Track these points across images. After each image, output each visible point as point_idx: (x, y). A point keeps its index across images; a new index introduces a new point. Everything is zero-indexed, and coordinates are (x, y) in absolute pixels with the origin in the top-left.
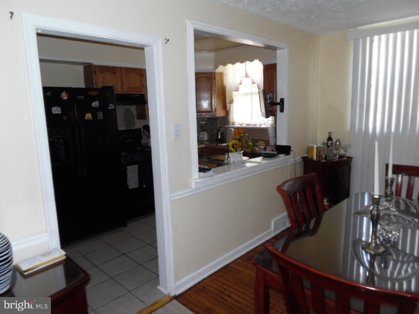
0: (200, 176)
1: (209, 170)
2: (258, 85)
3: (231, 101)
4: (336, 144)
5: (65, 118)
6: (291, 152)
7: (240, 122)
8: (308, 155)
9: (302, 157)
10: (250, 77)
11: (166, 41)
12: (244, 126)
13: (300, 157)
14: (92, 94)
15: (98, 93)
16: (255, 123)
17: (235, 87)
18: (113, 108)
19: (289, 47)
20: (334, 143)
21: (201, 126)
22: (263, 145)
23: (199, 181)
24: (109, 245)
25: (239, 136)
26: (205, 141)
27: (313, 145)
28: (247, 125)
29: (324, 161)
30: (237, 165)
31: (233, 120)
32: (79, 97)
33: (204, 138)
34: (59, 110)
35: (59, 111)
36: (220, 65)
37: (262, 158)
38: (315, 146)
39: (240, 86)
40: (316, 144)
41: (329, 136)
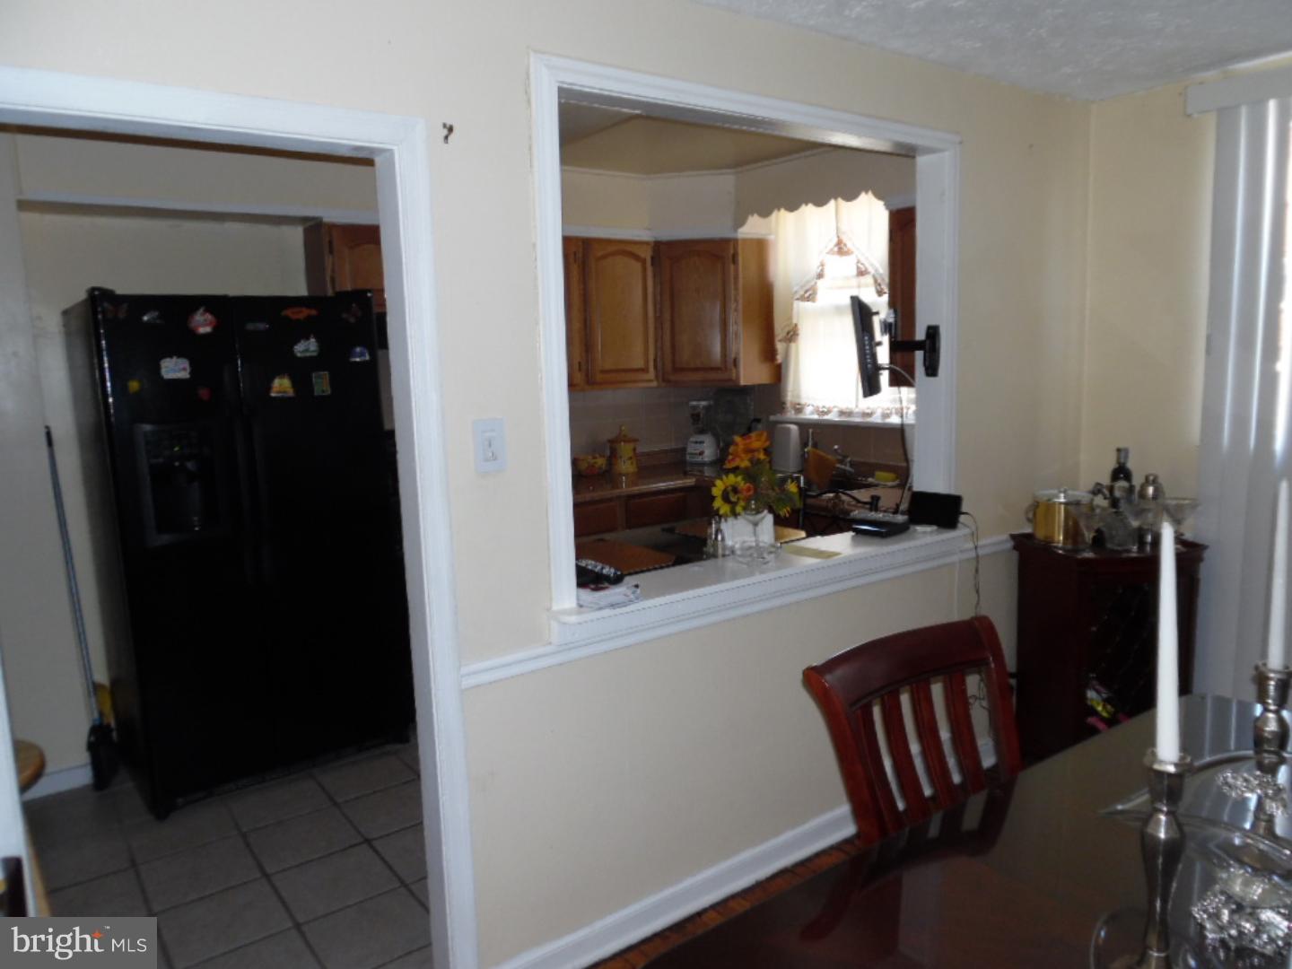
0: (581, 603)
1: (617, 580)
2: (876, 281)
3: (788, 333)
4: (1143, 495)
5: (204, 393)
6: (962, 518)
7: (820, 405)
8: (1035, 528)
9: (1013, 537)
10: (852, 253)
11: (445, 132)
12: (833, 417)
13: (1005, 537)
14: (295, 317)
15: (314, 312)
16: (868, 408)
17: (802, 287)
18: (367, 358)
19: (961, 143)
20: (1137, 488)
21: (693, 415)
22: (890, 484)
23: (573, 619)
24: (336, 804)
25: (751, 461)
26: (703, 464)
27: (1055, 492)
28: (842, 413)
29: (1089, 555)
30: (741, 563)
31: (799, 396)
32: (250, 326)
33: (701, 453)
34: (182, 366)
35: (184, 369)
36: (753, 215)
37: (853, 537)
38: (1062, 500)
39: (820, 283)
40: (1065, 492)
41: (1119, 462)
